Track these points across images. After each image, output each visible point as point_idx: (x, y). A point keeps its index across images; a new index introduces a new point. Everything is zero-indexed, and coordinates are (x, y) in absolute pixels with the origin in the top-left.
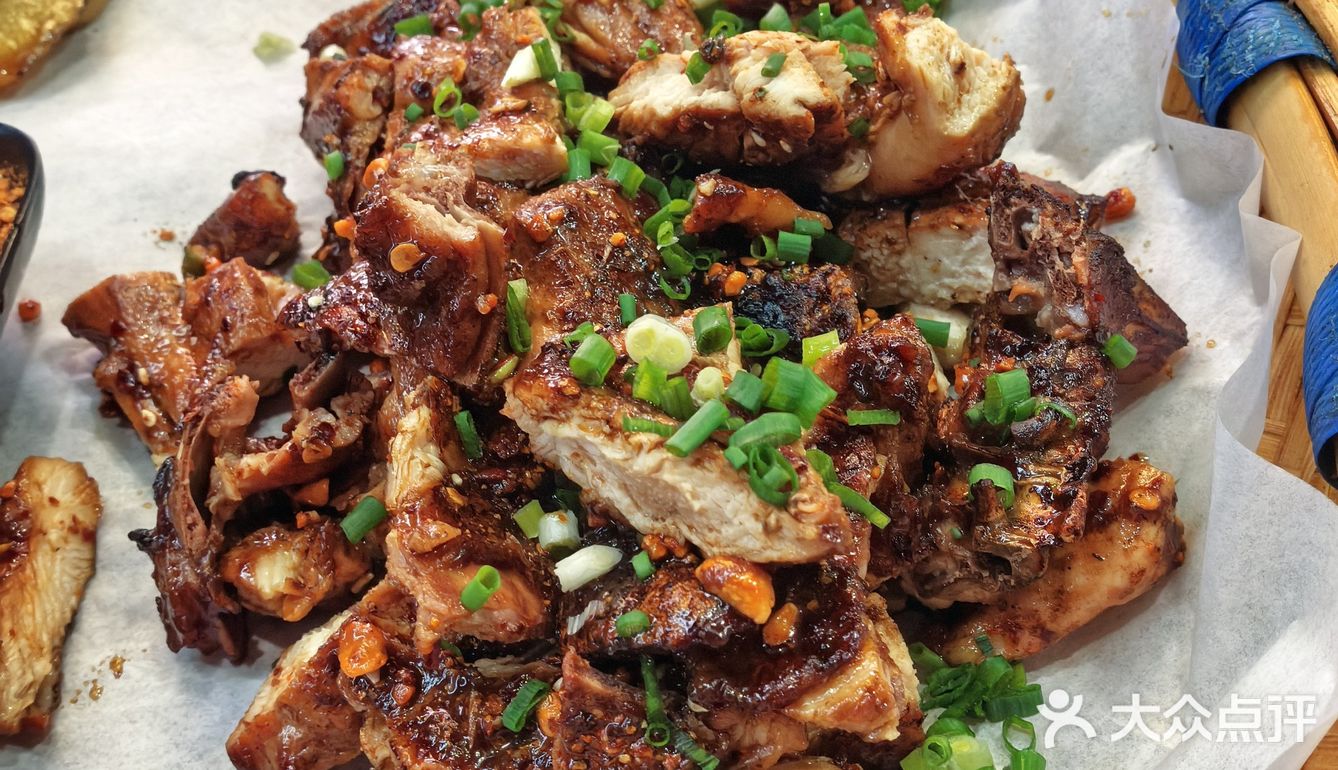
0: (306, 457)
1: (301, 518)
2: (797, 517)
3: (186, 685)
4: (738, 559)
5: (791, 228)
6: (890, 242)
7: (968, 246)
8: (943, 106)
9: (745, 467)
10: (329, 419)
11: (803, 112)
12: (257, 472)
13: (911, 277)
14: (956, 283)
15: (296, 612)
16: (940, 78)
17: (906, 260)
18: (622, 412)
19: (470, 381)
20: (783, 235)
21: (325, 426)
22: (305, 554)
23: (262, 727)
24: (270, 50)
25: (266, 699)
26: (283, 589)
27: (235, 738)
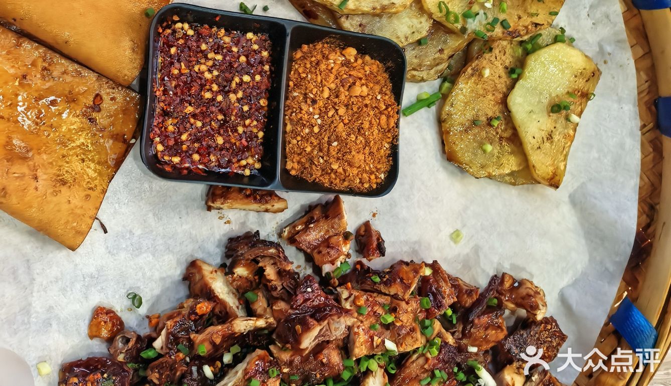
0: (270, 284)
1: (256, 277)
10: (279, 289)
12: (266, 270)
15: (229, 277)
21: (277, 288)
22: (246, 278)
23: (200, 270)
24: (455, 236)
25: (206, 270)
26: (235, 276)
27: (199, 263)
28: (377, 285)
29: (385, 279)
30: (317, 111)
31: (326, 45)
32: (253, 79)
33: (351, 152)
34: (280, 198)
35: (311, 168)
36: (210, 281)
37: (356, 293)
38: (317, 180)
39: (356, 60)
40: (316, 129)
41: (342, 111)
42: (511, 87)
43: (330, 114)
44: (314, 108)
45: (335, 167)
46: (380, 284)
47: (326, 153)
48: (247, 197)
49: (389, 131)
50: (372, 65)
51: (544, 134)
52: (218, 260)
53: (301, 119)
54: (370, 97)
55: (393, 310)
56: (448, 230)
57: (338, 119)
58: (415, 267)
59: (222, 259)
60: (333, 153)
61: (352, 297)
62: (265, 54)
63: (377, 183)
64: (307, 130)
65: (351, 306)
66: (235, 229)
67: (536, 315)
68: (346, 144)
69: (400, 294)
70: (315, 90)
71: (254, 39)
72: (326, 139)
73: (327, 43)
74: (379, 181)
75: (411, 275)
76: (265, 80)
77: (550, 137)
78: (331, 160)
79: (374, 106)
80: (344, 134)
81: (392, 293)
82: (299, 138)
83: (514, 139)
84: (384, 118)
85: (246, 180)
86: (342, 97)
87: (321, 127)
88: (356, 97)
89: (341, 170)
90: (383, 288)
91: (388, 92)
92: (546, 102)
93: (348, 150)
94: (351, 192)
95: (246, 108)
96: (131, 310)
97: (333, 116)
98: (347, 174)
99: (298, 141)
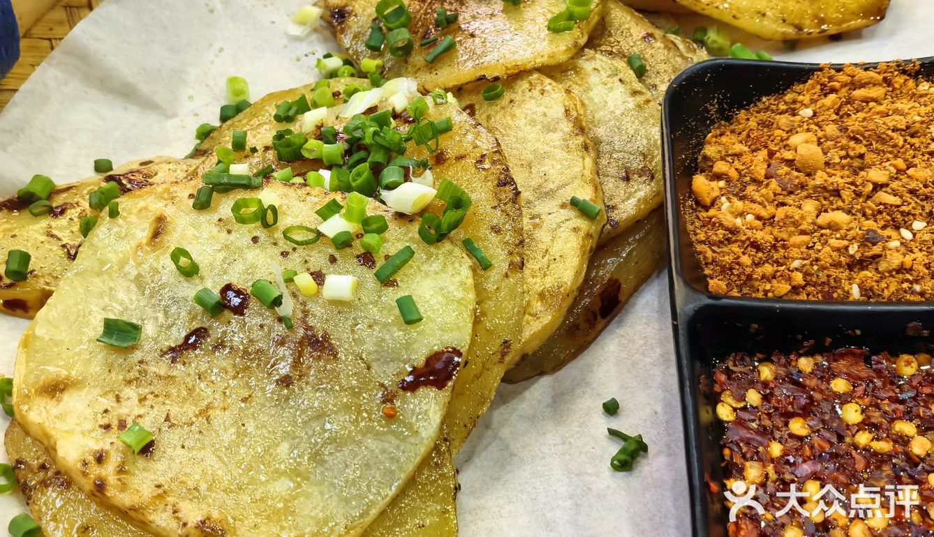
30: (894, 232)
31: (703, 238)
41: (874, 176)
44: (887, 239)
49: (889, 81)
50: (724, 146)
54: (814, 127)
57: (899, 183)
70: (835, 243)
73: (695, 234)
79: (836, 117)
84: (860, 93)
86: (836, 181)
88: (824, 153)
97: (895, 195)
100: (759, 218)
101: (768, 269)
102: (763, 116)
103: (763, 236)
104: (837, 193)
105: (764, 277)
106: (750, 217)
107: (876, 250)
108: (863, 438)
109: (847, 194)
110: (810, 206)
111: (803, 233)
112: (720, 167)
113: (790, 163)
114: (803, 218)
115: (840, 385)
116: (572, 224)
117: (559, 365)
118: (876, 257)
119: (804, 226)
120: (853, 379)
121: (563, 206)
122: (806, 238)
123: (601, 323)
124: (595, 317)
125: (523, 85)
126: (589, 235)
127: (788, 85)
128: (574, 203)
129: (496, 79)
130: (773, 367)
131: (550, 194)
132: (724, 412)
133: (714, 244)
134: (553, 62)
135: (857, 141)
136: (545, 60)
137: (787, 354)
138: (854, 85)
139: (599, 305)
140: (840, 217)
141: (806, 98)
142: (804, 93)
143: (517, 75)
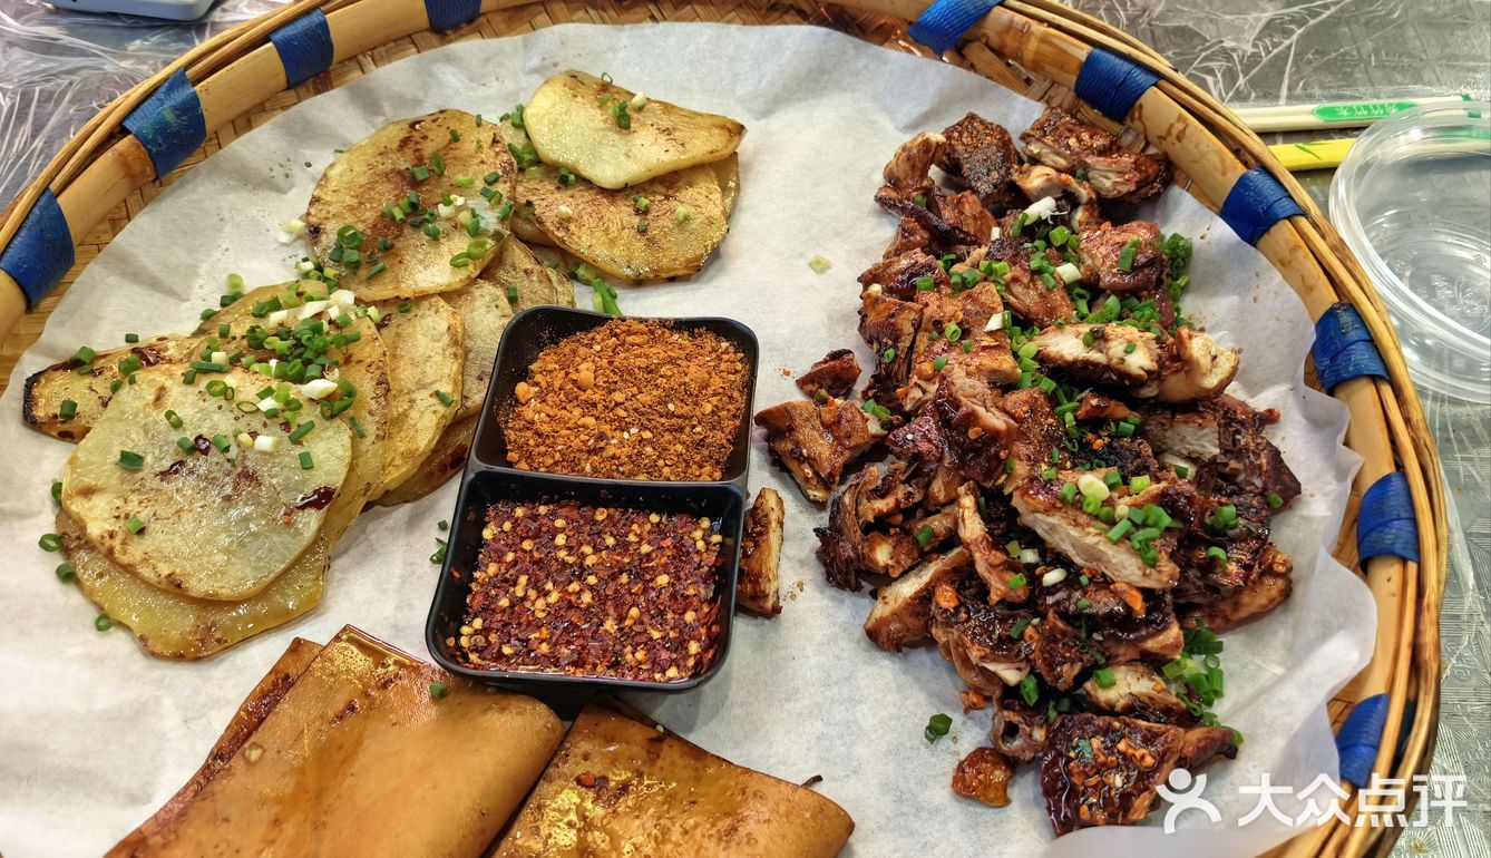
0: (902, 506)
1: (892, 531)
2: (1160, 572)
3: (833, 599)
4: (1130, 584)
5: (1125, 420)
6: (1163, 425)
7: (1201, 433)
8: (1204, 375)
9: (1139, 550)
10: (910, 489)
11: (1142, 373)
12: (880, 511)
13: (1168, 441)
14: (1191, 448)
15: (895, 574)
16: (1205, 362)
17: (1168, 434)
18: (1083, 519)
19: (989, 485)
20: (1122, 424)
21: (909, 492)
22: (895, 547)
23: (883, 622)
24: (820, 267)
25: (881, 610)
26: (890, 562)
27: (869, 625)
28: (899, 353)
29: (890, 343)
30: (618, 434)
31: (510, 425)
32: (562, 530)
33: (685, 384)
34: (760, 496)
35: (710, 445)
36: (900, 601)
37: (915, 379)
38: (730, 437)
39: (537, 384)
40: (647, 435)
41: (618, 396)
42: (588, 183)
43: (621, 413)
44: (613, 437)
45: (708, 408)
46: (896, 348)
47: (687, 422)
48: (757, 545)
49: (652, 333)
50: (545, 363)
51: (662, 138)
52: (866, 601)
53: (630, 457)
54: (597, 359)
55: (938, 325)
56: (811, 276)
57: (630, 403)
58: (870, 302)
59: (863, 596)
60: (686, 410)
61: (923, 384)
62: (520, 512)
63: (736, 352)
64: (649, 449)
65: (934, 383)
66: (813, 574)
67: (937, 143)
68: (672, 389)
69: (913, 316)
70: (583, 437)
71: (493, 528)
72: (663, 420)
73: (506, 422)
74: (732, 349)
75: (882, 306)
76: (563, 511)
77: (667, 131)
78: (698, 414)
79: (611, 354)
80: (655, 393)
81: (912, 330)
82: (661, 463)
83: (669, 181)
84: (630, 339)
85: (729, 541)
86: (596, 397)
87: (643, 427)
88: (595, 378)
89: (714, 400)
90: (904, 344)
91: (590, 335)
92: (613, 136)
93: (682, 387)
94: (749, 387)
95: (610, 541)
96: (955, 738)
97: (626, 410)
98: (721, 391)
99: (666, 465)
100: (548, 416)
101: (542, 449)
102: (574, 345)
103: (545, 428)
104: (594, 405)
105: (539, 454)
106: (543, 415)
107: (602, 444)
108: (562, 554)
109: (600, 406)
110: (577, 412)
111: (569, 429)
112: (538, 378)
113: (574, 382)
114: (570, 419)
115: (560, 523)
116: (433, 408)
117: (418, 497)
118: (602, 449)
119: (570, 425)
120: (569, 521)
121: (431, 396)
122: (568, 432)
123: (450, 472)
124: (446, 469)
125: (426, 304)
126: (444, 417)
127: (593, 326)
128: (437, 394)
129: (407, 299)
130: (524, 509)
131: (424, 387)
132: (487, 534)
133: (517, 430)
134: (449, 289)
135: (615, 373)
136: (443, 288)
137: (534, 502)
138: (630, 333)
139: (450, 460)
140: (590, 421)
141: (598, 337)
142: (599, 334)
143: (423, 297)
